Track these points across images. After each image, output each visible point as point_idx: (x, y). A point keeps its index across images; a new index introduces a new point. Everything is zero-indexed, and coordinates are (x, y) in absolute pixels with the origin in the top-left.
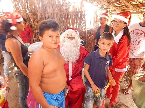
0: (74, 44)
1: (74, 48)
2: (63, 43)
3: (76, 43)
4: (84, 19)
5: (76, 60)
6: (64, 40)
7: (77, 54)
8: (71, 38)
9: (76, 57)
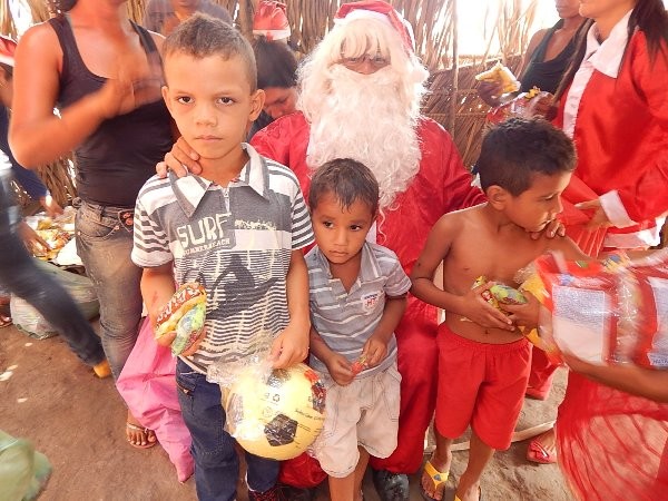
0: (382, 97)
1: (386, 121)
2: (324, 100)
3: (398, 88)
4: (448, 7)
5: (398, 189)
6: (328, 83)
7: (401, 156)
8: (368, 62)
9: (397, 175)
